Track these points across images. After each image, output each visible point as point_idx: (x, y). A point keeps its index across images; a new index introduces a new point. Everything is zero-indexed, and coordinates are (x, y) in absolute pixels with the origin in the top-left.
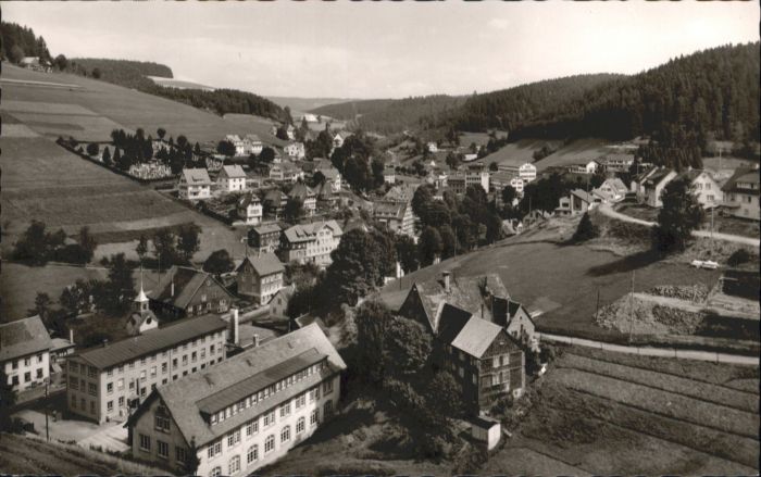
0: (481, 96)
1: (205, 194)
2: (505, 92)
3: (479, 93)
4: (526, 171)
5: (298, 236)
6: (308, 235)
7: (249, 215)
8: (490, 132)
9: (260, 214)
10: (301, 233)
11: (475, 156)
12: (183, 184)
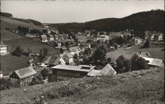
0: (88, 22)
1: (46, 41)
2: (93, 21)
3: (87, 22)
4: (107, 37)
5: (72, 50)
6: (74, 49)
7: (59, 45)
8: (91, 30)
9: (61, 45)
10: (73, 49)
11: (89, 35)
12: (41, 39)
